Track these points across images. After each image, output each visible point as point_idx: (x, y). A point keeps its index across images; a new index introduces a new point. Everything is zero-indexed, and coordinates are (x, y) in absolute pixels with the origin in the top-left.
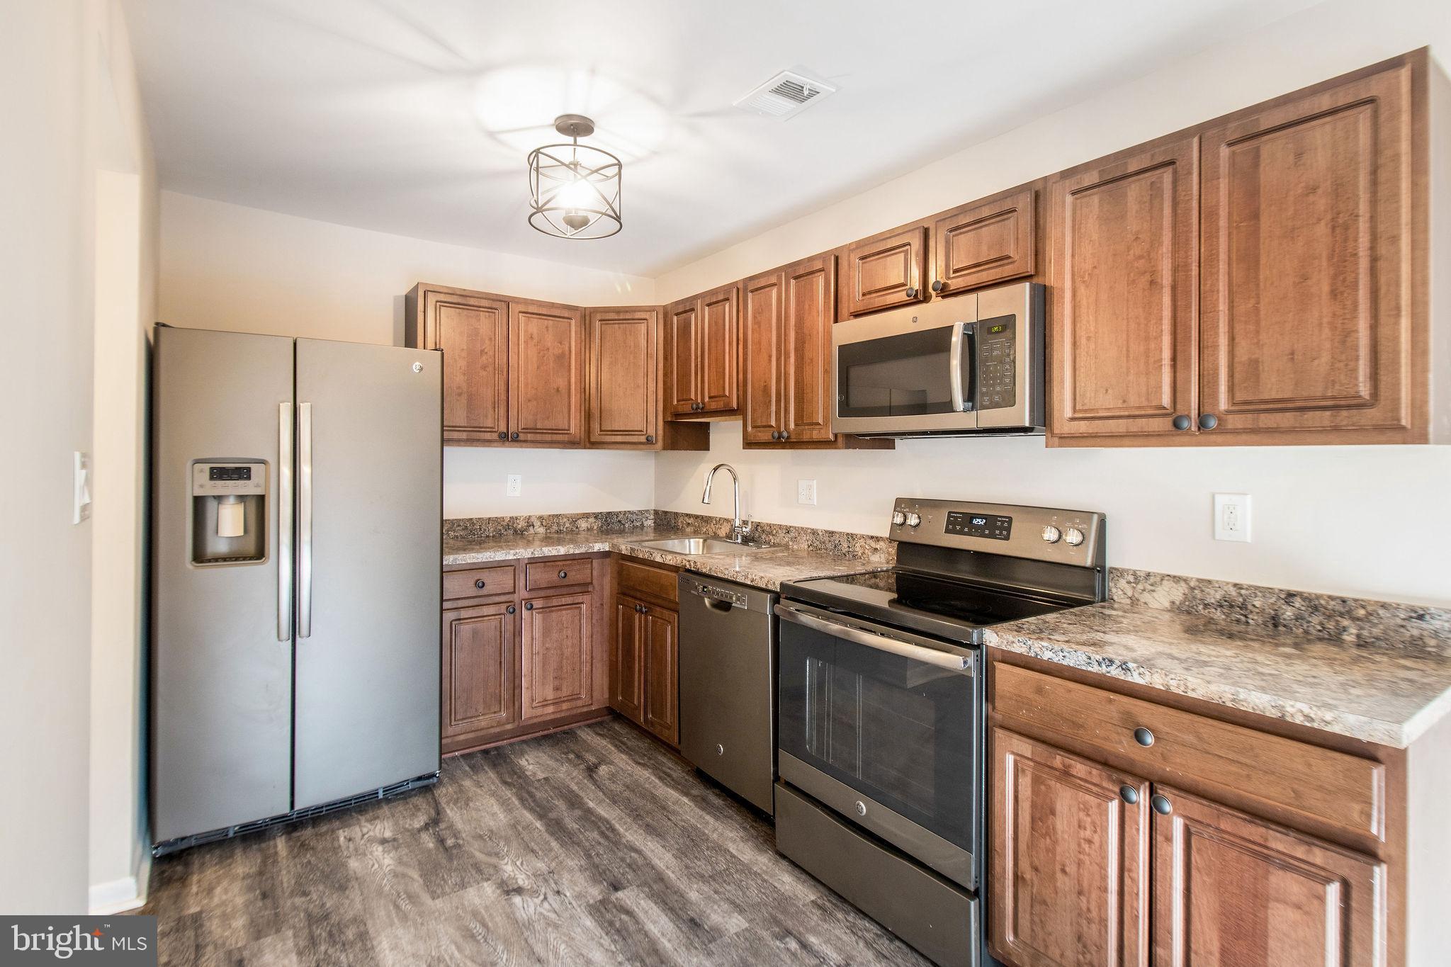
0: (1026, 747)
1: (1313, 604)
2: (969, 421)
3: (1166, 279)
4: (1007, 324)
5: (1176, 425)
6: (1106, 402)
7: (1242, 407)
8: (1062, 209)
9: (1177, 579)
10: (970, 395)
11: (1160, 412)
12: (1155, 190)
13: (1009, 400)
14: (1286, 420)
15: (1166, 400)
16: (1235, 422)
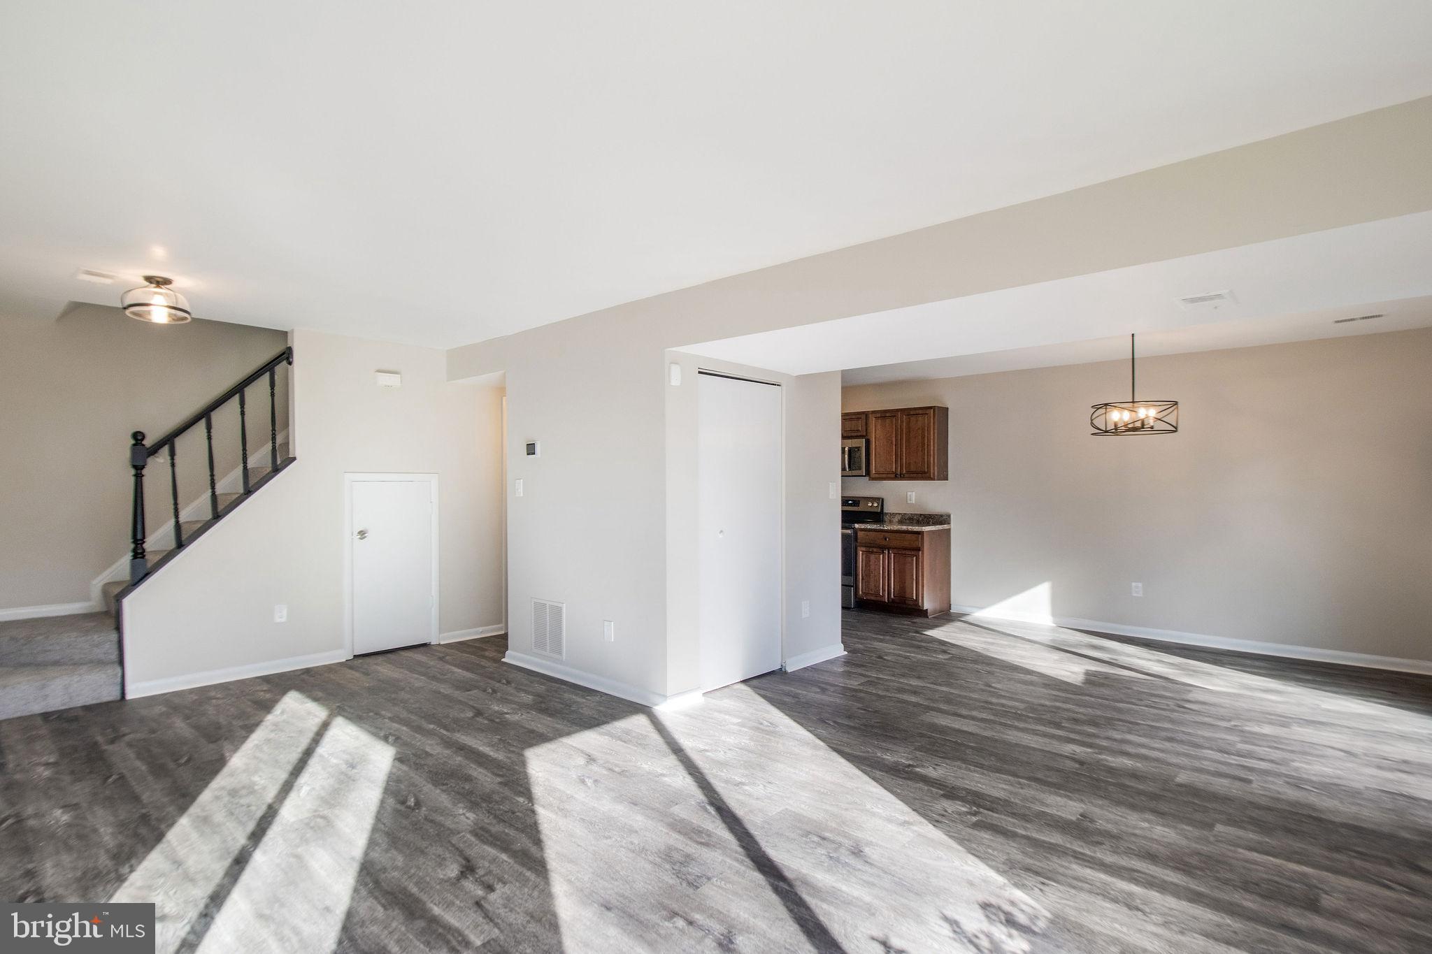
0: (864, 549)
1: (925, 516)
2: (850, 474)
3: (894, 443)
4: (859, 448)
5: (896, 476)
6: (882, 470)
7: (908, 472)
8: (872, 420)
9: (899, 514)
10: (850, 467)
11: (893, 473)
12: (892, 422)
13: (860, 468)
14: (915, 475)
15: (894, 470)
16: (906, 476)
